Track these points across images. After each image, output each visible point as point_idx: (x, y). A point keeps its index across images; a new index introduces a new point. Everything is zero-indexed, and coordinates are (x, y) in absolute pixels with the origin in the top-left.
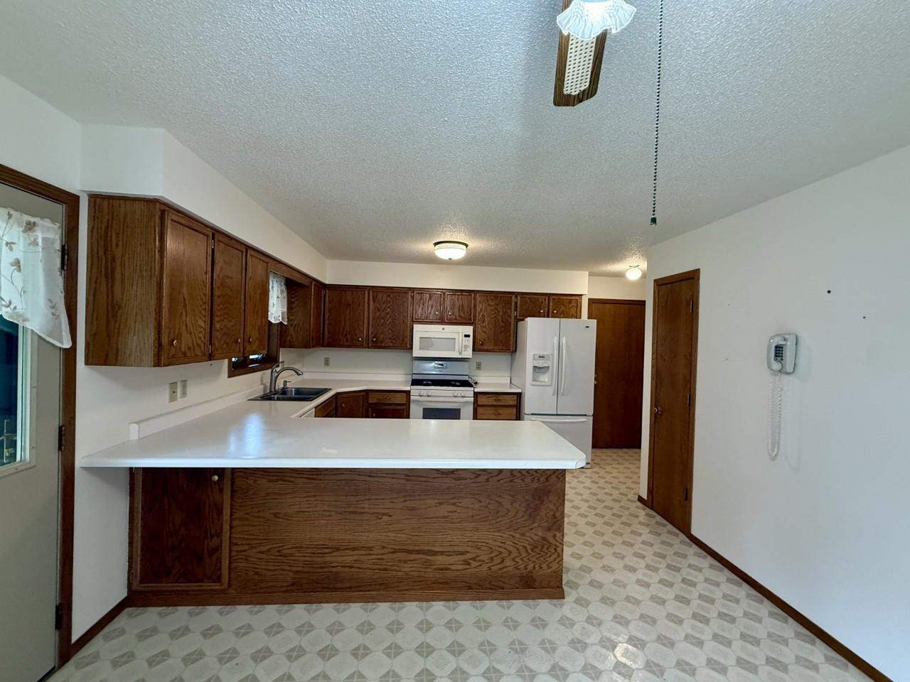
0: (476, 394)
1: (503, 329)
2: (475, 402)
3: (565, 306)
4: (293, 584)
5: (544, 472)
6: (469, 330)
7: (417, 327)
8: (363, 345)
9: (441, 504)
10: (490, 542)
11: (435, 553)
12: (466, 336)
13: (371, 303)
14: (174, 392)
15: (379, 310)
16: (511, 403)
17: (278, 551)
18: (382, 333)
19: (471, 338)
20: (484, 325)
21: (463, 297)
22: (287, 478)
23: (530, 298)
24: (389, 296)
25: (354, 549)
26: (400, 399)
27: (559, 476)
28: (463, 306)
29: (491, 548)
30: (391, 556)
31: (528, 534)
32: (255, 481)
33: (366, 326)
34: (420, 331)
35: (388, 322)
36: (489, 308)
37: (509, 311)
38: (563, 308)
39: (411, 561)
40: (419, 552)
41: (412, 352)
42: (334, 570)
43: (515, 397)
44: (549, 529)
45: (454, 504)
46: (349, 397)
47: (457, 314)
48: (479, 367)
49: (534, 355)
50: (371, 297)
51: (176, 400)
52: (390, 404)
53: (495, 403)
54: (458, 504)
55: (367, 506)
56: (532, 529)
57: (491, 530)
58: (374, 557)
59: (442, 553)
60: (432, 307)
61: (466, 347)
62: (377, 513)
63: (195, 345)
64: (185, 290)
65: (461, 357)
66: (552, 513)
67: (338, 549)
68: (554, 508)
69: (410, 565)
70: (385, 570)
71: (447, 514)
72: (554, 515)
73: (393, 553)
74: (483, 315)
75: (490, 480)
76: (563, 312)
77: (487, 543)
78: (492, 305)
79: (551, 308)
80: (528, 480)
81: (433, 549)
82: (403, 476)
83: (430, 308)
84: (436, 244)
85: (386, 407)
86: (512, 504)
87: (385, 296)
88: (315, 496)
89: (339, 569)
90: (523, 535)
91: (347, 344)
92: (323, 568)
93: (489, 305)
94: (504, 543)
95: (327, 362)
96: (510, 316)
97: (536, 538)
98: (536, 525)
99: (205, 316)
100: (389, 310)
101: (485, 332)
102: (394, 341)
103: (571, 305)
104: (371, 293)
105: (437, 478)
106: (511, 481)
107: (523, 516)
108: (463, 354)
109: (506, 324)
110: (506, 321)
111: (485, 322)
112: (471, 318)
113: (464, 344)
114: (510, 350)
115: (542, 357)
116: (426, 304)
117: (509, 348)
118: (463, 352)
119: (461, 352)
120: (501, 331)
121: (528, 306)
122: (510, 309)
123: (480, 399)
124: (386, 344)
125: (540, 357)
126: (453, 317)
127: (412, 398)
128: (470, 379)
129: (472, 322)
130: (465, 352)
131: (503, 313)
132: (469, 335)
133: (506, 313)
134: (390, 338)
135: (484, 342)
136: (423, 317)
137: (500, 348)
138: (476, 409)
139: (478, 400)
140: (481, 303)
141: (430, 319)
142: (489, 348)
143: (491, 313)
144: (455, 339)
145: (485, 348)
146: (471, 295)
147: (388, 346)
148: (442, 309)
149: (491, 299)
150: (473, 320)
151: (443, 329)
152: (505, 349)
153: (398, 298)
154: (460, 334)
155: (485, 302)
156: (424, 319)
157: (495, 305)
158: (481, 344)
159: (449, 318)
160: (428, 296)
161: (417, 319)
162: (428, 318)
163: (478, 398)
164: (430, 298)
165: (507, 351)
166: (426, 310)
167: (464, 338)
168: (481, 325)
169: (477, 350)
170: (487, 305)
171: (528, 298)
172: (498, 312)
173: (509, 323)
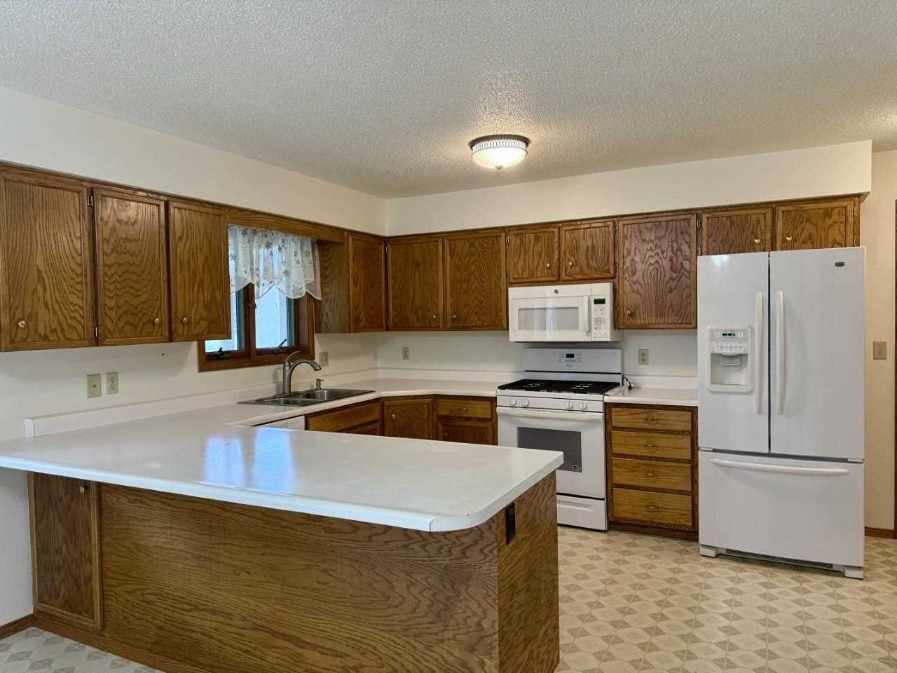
0: (608, 407)
1: (673, 283)
2: (607, 421)
3: (815, 225)
4: (156, 643)
5: (457, 538)
6: (603, 290)
7: (514, 292)
8: (439, 327)
9: (308, 566)
10: (379, 646)
11: (304, 645)
12: (598, 302)
13: (448, 259)
14: (95, 386)
15: (459, 269)
16: (684, 428)
17: (142, 595)
18: (465, 306)
19: (608, 306)
20: (635, 278)
21: (593, 230)
22: (144, 500)
23: (728, 217)
24: (472, 245)
25: (213, 612)
26: (480, 411)
27: (486, 551)
28: (593, 247)
29: (380, 658)
30: (253, 633)
31: (436, 649)
32: (118, 498)
33: (441, 294)
34: (519, 297)
35: (473, 287)
36: (644, 247)
37: (684, 247)
38: (809, 228)
39: (277, 648)
40: (286, 637)
41: (508, 335)
42: (193, 635)
43: (688, 415)
44: (471, 649)
45: (325, 571)
46: (403, 405)
47: (584, 263)
48: (643, 358)
49: (713, 331)
50: (447, 248)
51: (100, 395)
52: (469, 419)
53: (647, 426)
54: (331, 572)
55: (222, 552)
56: (442, 641)
57: (379, 627)
58: (233, 629)
59: (314, 647)
60: (540, 257)
61: (599, 321)
62: (234, 566)
63: (65, 327)
64: (40, 261)
65: (589, 339)
66: (476, 619)
67: (196, 608)
68: (479, 611)
69: (276, 655)
70: (247, 652)
71: (316, 585)
72: (479, 624)
73: (254, 629)
74: (633, 260)
75: (374, 538)
76: (810, 238)
77: (375, 648)
78: (651, 241)
79: (779, 231)
80: (432, 549)
81: (303, 637)
82: (260, 515)
83: (536, 259)
84: (472, 144)
85: (463, 423)
86: (408, 589)
87: (467, 244)
88: (171, 528)
89: (199, 636)
90: (428, 647)
91: (418, 325)
92: (182, 629)
93: (644, 240)
94: (399, 654)
95: (406, 355)
96: (687, 257)
97: (451, 659)
98: (449, 634)
99: (81, 291)
100: (473, 267)
101: (638, 293)
102: (483, 317)
103: (829, 222)
104: (447, 242)
105: (303, 524)
106: (404, 546)
107: (426, 615)
108: (593, 334)
109: (679, 272)
110: (679, 267)
111: (637, 273)
112: (609, 269)
113: (594, 316)
114: (690, 323)
115: (730, 335)
116: (531, 253)
117: (688, 321)
118: (593, 331)
119: (590, 331)
120: (671, 288)
121: (725, 232)
122: (687, 243)
123: (616, 417)
124: (472, 322)
125: (724, 335)
126: (578, 269)
127: (499, 410)
128: (625, 380)
129: (610, 275)
130: (598, 331)
131: (673, 253)
132: (604, 300)
133: (679, 253)
134: (477, 313)
135: (637, 311)
136: (526, 275)
137: (670, 321)
138: (611, 434)
139: (611, 419)
140: (629, 239)
141: (537, 277)
142: (646, 322)
143: (648, 255)
144: (577, 308)
145: (639, 322)
146: (608, 226)
147: (475, 326)
148: (556, 257)
149: (647, 228)
150: (612, 272)
151: (556, 292)
152: (680, 322)
153: (486, 245)
154: (586, 299)
155: (636, 236)
156: (528, 278)
157: (656, 238)
158: (631, 315)
159: (570, 272)
160: (532, 237)
161: (514, 278)
162: (535, 276)
163: (613, 413)
164: (535, 240)
165: (683, 326)
166: (531, 261)
167: (594, 306)
168: (628, 278)
169: (622, 327)
170: (640, 241)
171: (724, 218)
172: (663, 252)
173: (686, 270)
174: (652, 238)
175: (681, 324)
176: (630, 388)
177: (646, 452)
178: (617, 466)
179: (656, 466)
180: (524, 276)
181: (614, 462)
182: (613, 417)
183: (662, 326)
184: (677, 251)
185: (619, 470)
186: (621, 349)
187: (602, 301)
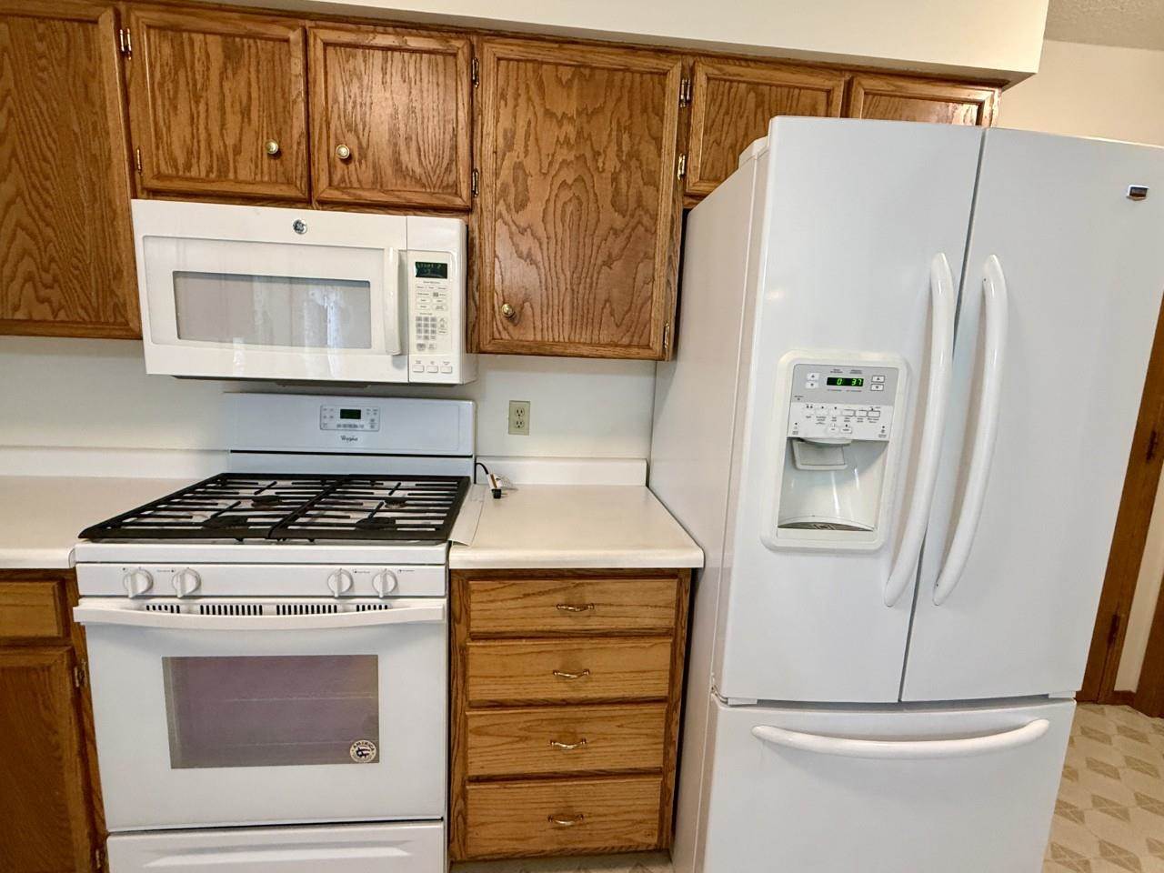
0: (460, 583)
1: (616, 245)
2: (456, 620)
6: (441, 238)
12: (426, 270)
16: (648, 619)
19: (453, 286)
20: (522, 219)
21: (412, 60)
23: (753, 86)
34: (173, 235)
36: (550, 133)
37: (648, 150)
41: (142, 355)
43: (669, 590)
47: (385, 157)
49: (800, 370)
60: (246, 113)
61: (428, 327)
65: (399, 377)
74: (519, 166)
78: (567, 118)
83: (233, 121)
93: (549, 114)
96: (652, 180)
101: (529, 258)
102: (55, 294)
108: (412, 362)
109: (632, 216)
110: (632, 205)
111: (530, 206)
112: (456, 185)
113: (414, 312)
114: (648, 347)
115: (847, 382)
116: (213, 98)
117: (644, 342)
118: (414, 354)
119: (403, 351)
120: (610, 256)
121: (742, 124)
122: (654, 139)
123: (479, 606)
124: (16, 308)
125: (832, 381)
126: (367, 174)
127: (84, 611)
128: (480, 470)
129: (458, 202)
130: (426, 354)
131: (621, 161)
132: (444, 266)
133: (634, 163)
134: (29, 278)
135: (527, 304)
136: (199, 170)
137: (604, 338)
138: (464, 649)
139: (467, 612)
140: (511, 102)
141: (237, 181)
142: (549, 337)
143: (559, 158)
144: (367, 284)
145: (531, 338)
146: (455, 55)
147: (30, 321)
148: (299, 124)
149: (559, 80)
150: (465, 192)
151: (298, 227)
152: (626, 340)
153: (41, 47)
154: (392, 261)
155: (529, 99)
156: (206, 180)
157: (579, 113)
158: (511, 318)
159: (343, 180)
160: (215, 47)
161: (159, 176)
162: (231, 176)
163: (474, 597)
164: (227, 57)
165: (634, 351)
166: (215, 130)
167: (414, 281)
168: (507, 217)
169: (489, 348)
170: (540, 113)
171: (743, 86)
172: (596, 154)
173: (647, 212)
174: (572, 111)
175: (629, 346)
176: (497, 494)
177: (558, 691)
178: (479, 732)
179: (579, 721)
180: (194, 173)
181: (472, 724)
182: (474, 607)
183: (585, 350)
184: (630, 155)
185: (488, 740)
186: (473, 400)
187: (439, 271)
